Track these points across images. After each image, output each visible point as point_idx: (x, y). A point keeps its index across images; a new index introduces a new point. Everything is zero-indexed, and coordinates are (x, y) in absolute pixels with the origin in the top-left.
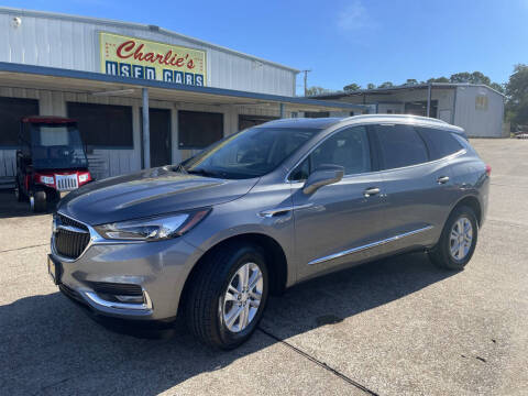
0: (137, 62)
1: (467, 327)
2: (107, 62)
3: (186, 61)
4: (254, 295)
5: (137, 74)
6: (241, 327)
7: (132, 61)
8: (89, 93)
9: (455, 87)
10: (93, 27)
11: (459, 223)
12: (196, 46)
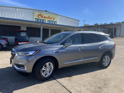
0: (42, 18)
1: (100, 81)
2: (35, 18)
3: (53, 18)
4: (51, 70)
5: (42, 21)
6: (47, 76)
7: (41, 18)
8: (31, 25)
9: (121, 25)
10: (33, 11)
11: (106, 57)
12: (56, 15)
